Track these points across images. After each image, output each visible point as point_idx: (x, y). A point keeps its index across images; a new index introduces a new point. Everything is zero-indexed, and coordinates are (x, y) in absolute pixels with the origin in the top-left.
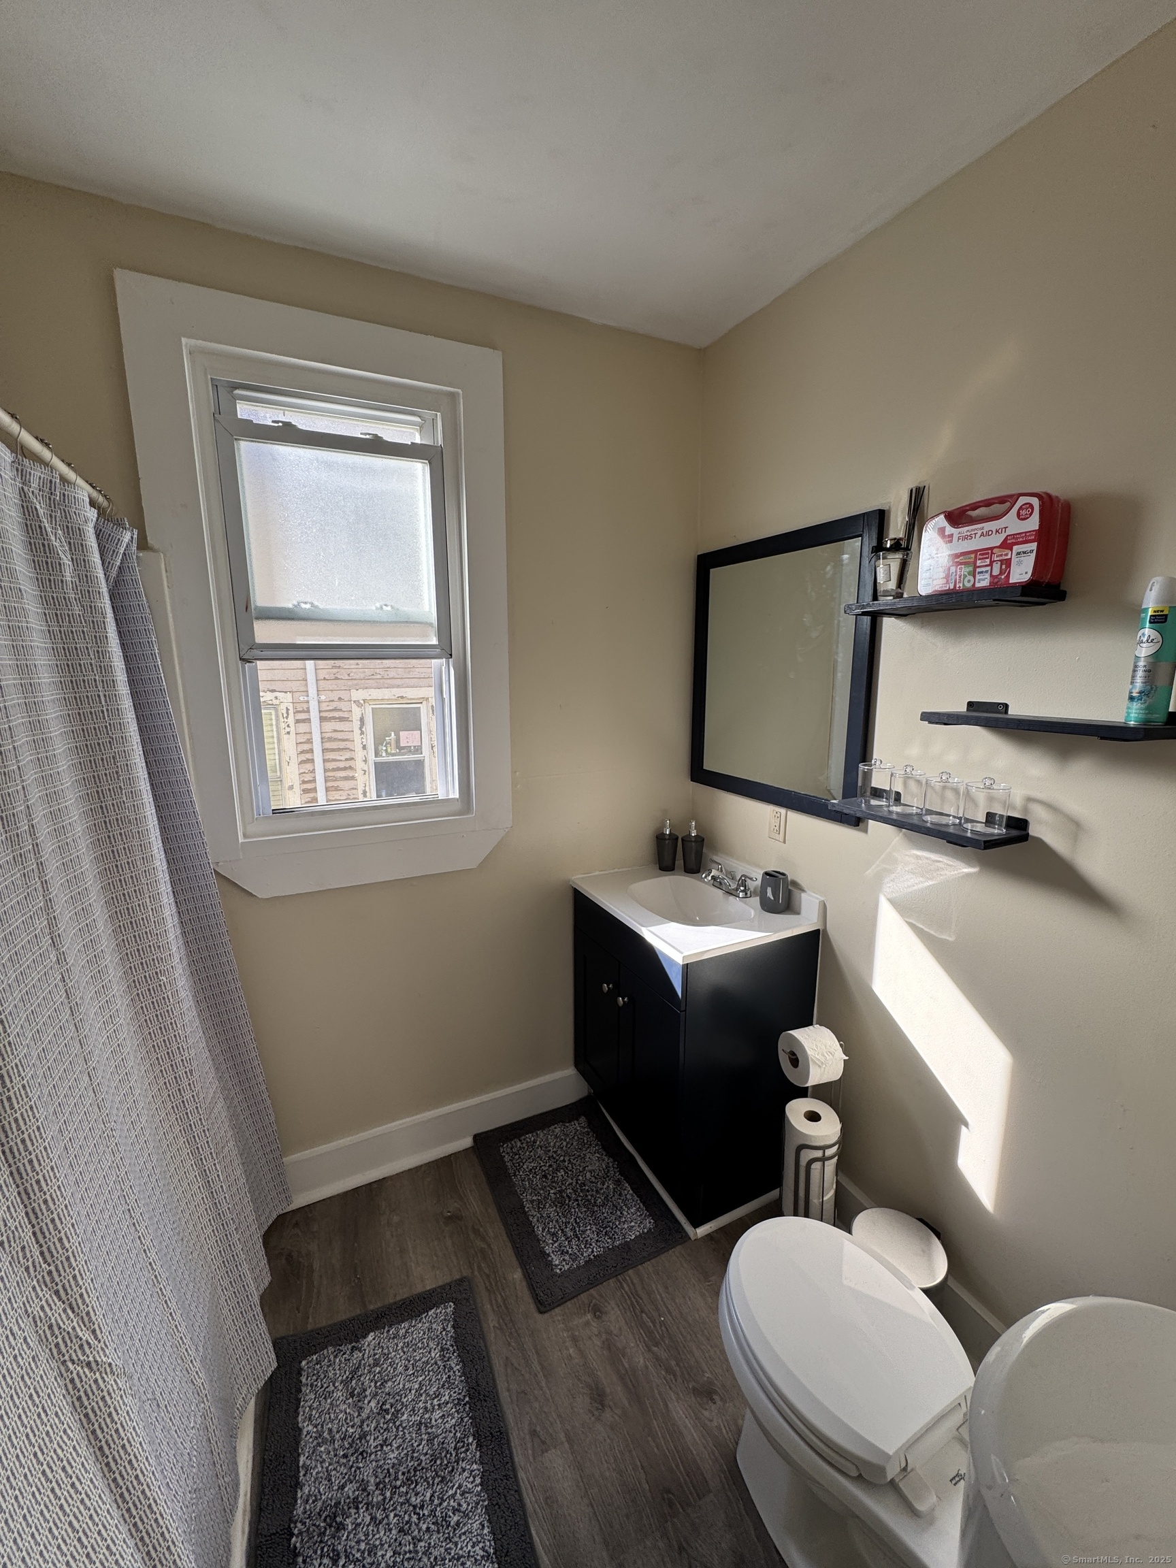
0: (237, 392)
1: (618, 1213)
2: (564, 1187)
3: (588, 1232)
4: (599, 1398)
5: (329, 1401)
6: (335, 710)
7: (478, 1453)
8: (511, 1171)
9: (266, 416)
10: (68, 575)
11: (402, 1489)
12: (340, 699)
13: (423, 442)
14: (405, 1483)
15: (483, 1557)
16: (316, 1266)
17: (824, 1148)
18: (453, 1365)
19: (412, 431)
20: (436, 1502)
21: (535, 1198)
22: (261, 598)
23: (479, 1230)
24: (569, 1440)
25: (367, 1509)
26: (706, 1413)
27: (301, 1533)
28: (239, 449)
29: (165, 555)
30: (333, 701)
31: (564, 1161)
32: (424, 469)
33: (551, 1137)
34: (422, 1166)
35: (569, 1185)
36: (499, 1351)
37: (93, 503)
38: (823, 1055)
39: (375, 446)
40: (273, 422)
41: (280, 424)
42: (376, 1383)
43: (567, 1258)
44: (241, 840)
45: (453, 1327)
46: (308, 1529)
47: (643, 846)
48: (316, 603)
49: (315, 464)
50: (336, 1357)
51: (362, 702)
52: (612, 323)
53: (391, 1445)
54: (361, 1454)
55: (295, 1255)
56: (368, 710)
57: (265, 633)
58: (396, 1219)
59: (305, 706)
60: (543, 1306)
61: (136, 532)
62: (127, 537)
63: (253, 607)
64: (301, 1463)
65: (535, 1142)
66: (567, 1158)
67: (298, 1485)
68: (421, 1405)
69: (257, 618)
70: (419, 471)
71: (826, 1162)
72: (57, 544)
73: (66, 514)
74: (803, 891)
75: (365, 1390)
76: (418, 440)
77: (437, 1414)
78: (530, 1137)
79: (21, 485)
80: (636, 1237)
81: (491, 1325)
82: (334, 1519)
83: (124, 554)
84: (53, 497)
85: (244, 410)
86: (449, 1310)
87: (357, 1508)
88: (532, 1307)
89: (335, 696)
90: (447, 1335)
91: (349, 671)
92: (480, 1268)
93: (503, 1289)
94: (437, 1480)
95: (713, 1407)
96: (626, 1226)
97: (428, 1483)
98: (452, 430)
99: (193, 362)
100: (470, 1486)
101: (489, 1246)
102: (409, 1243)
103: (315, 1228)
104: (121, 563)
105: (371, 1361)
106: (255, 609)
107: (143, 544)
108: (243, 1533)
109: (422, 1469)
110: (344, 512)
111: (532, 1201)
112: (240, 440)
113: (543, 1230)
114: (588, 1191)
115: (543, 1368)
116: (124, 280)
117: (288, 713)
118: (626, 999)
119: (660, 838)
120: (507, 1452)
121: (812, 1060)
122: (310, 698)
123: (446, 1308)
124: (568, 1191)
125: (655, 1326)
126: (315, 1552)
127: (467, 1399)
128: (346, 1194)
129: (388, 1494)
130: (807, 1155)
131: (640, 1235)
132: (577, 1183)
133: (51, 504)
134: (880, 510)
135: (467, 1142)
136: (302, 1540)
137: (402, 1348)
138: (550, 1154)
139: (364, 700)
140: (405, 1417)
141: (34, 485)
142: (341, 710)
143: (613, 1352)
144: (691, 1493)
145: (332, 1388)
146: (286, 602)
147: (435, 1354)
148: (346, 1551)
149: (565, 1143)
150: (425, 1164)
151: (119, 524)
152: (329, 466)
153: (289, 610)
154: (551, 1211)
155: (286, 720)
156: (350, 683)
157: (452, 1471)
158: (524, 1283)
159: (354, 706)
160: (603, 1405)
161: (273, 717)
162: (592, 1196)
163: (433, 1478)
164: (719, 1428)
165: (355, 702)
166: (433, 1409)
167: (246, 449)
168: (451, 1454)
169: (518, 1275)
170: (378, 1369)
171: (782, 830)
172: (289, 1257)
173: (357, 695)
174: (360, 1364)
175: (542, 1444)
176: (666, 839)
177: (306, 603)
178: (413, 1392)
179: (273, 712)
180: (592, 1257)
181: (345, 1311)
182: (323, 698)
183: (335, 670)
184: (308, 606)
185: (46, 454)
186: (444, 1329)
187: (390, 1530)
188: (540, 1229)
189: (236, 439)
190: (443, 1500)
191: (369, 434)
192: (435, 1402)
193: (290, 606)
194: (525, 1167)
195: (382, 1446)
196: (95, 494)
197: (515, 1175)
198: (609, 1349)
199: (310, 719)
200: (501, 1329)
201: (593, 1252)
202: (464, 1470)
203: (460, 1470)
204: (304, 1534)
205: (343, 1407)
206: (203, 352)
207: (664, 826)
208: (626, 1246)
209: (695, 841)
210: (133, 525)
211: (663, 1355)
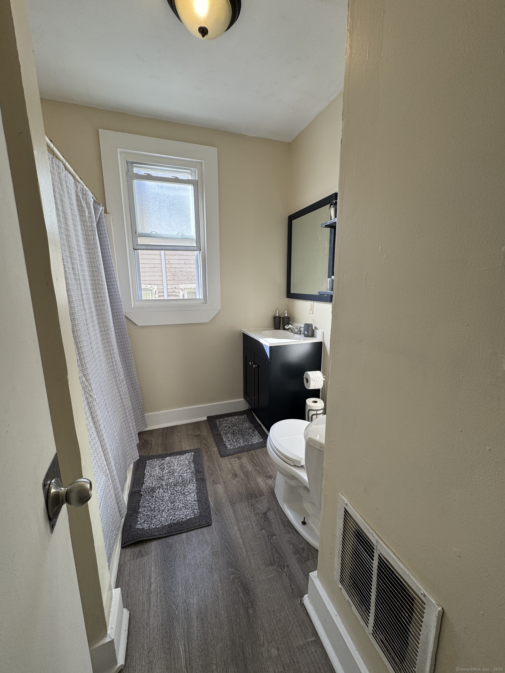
0: (133, 165)
1: (252, 437)
2: (235, 430)
3: (241, 441)
4: (235, 475)
5: (154, 469)
6: (173, 292)
7: (196, 482)
8: (218, 426)
9: (143, 172)
10: (87, 214)
11: (172, 487)
12: (175, 288)
13: (192, 179)
14: (174, 486)
15: (194, 501)
16: (153, 443)
17: (317, 410)
18: (192, 465)
19: (188, 175)
20: (182, 490)
21: (225, 432)
22: (140, 230)
23: (205, 439)
24: (224, 483)
25: (162, 489)
26: (268, 481)
27: (143, 491)
28: (134, 183)
29: (112, 216)
30: (173, 288)
31: (237, 424)
32: (192, 188)
33: (234, 419)
34: (189, 423)
35: (237, 430)
36: (206, 464)
37: (93, 198)
38: (316, 377)
39: (176, 180)
40: (144, 174)
41: (146, 174)
42: (168, 467)
43: (232, 446)
44: (133, 306)
45: (193, 457)
46: (145, 491)
47: (269, 321)
48: (157, 232)
49: (157, 187)
50: (157, 461)
51: (183, 289)
52: (256, 136)
53: (171, 479)
54: (162, 480)
55: (147, 440)
56: (186, 292)
57: (141, 241)
58: (179, 434)
59: (162, 290)
60: (222, 456)
61: (104, 208)
62: (101, 208)
63: (137, 232)
64: (145, 480)
65: (228, 420)
66: (238, 424)
67: (144, 483)
68: (181, 472)
69: (139, 236)
70: (190, 188)
71: (318, 416)
72: (84, 205)
73: (86, 199)
74: (318, 329)
75: (165, 468)
76: (190, 178)
77: (185, 474)
78: (226, 418)
79: (76, 189)
80: (256, 443)
81: (205, 459)
82: (153, 490)
83: (100, 214)
84: (83, 193)
85: (135, 170)
86: (192, 454)
87: (160, 489)
88: (219, 456)
89: (173, 286)
90: (191, 459)
91: (178, 277)
92: (204, 447)
93: (210, 452)
94: (183, 486)
95: (270, 480)
96: (253, 440)
97: (180, 486)
98: (201, 175)
99: (121, 156)
100: (192, 488)
101: (208, 442)
102: (183, 440)
103: (154, 435)
104: (100, 216)
105: (167, 463)
106: (138, 233)
107: (106, 212)
108: (128, 490)
109: (179, 483)
110: (166, 202)
111: (224, 433)
112: (134, 180)
113: (226, 439)
114: (243, 432)
115: (219, 468)
116: (102, 132)
117: (156, 293)
118: (256, 366)
119: (275, 318)
120: (205, 483)
121: (312, 379)
122: (164, 288)
123: (191, 453)
124: (236, 431)
125: (257, 463)
126: (147, 496)
127: (195, 472)
128: (164, 428)
129: (169, 487)
130: (312, 413)
131: (258, 442)
132: (239, 429)
133: (83, 194)
134: (336, 193)
135: (205, 418)
136: (144, 493)
137: (177, 461)
138: (232, 423)
139: (184, 288)
140: (176, 474)
141: (79, 189)
142: (175, 292)
143: (242, 466)
144: (258, 495)
145: (155, 467)
146: (147, 231)
147: (187, 463)
148: (155, 496)
149: (238, 421)
150: (190, 423)
151: (99, 205)
152: (161, 187)
153: (148, 234)
154: (229, 435)
155: (155, 295)
156: (179, 281)
157: (188, 485)
158: (217, 451)
159: (180, 290)
160: (236, 477)
161: (151, 294)
162: (244, 433)
163: (182, 486)
164: (271, 484)
165: (181, 289)
166: (184, 473)
167: (136, 182)
168: (188, 481)
169: (216, 449)
170: (169, 464)
171: (312, 309)
172: (145, 441)
173: (181, 286)
174: (164, 463)
175: (215, 482)
176: (276, 318)
177: (154, 232)
178: (179, 470)
179: (150, 292)
180: (240, 446)
181: (160, 452)
182: (169, 287)
183: (174, 277)
184: (155, 233)
185: (81, 182)
186: (190, 458)
187: (168, 494)
188: (225, 439)
189: (133, 179)
190: (184, 490)
191: (174, 177)
192: (185, 472)
193: (149, 233)
194: (223, 425)
195: (168, 479)
196: (93, 196)
197: (219, 427)
198: (241, 466)
199: (164, 295)
200: (208, 460)
201: (241, 445)
202: (191, 485)
203: (190, 485)
204: (144, 492)
205: (158, 471)
206: (124, 152)
207: (276, 313)
208: (253, 445)
209: (287, 318)
210: (103, 206)
211: (258, 468)
